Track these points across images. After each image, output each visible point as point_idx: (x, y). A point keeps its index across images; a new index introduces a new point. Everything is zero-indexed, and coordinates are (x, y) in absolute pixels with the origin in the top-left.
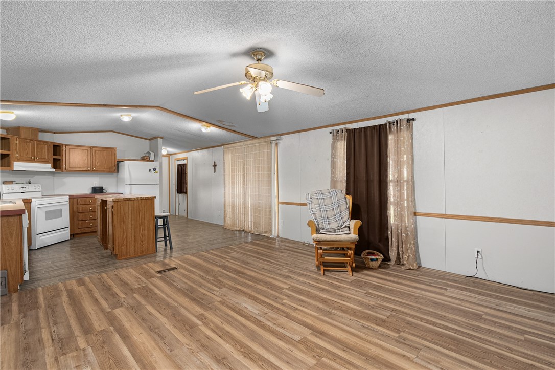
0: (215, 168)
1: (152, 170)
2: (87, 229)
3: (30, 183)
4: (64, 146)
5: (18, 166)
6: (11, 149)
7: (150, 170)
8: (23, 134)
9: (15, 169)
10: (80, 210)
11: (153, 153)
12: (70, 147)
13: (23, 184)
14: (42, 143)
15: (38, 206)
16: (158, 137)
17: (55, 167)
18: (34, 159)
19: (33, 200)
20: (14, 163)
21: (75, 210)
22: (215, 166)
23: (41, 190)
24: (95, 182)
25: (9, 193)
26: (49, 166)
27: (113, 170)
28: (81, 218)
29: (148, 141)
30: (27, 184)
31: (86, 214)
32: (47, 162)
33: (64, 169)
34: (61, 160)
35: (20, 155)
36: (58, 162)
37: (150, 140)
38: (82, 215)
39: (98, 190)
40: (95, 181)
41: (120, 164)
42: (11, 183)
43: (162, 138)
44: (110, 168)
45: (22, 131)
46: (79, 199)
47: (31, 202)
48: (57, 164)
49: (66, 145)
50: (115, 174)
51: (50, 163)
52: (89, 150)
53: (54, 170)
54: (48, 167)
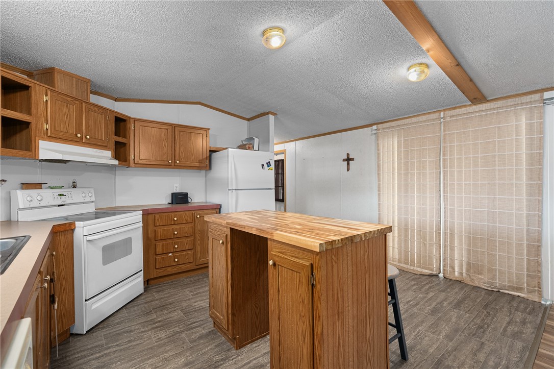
0: (348, 164)
1: (266, 165)
2: (169, 269)
3: (74, 187)
4: (132, 121)
5: (48, 149)
6: (33, 111)
7: (263, 166)
8: (61, 84)
9: (43, 155)
10: (159, 237)
11: (258, 139)
12: (142, 124)
13: (61, 188)
14: (96, 109)
15: (89, 238)
16: (268, 113)
17: (116, 156)
18: (81, 138)
19: (77, 224)
20: (41, 142)
21: (150, 236)
22: (348, 160)
23: (93, 199)
24: (175, 185)
25: (32, 208)
26: (108, 154)
27: (206, 166)
28: (159, 250)
29: (246, 122)
30: (69, 188)
31: (168, 242)
32: (104, 147)
33: (132, 161)
34: (127, 146)
35: (53, 127)
36: (122, 149)
37: (248, 120)
38: (161, 244)
39: (180, 198)
40: (175, 182)
41: (214, 155)
42: (38, 186)
43: (274, 114)
44: (200, 161)
45: (58, 78)
46: (157, 216)
47: (73, 230)
48: (121, 152)
49: (135, 120)
50: (203, 172)
51: (109, 150)
52: (170, 131)
53: (116, 162)
54: (105, 156)
